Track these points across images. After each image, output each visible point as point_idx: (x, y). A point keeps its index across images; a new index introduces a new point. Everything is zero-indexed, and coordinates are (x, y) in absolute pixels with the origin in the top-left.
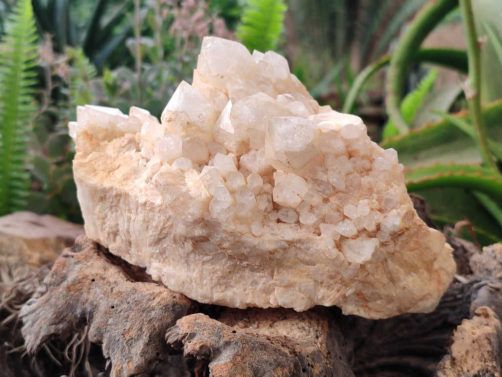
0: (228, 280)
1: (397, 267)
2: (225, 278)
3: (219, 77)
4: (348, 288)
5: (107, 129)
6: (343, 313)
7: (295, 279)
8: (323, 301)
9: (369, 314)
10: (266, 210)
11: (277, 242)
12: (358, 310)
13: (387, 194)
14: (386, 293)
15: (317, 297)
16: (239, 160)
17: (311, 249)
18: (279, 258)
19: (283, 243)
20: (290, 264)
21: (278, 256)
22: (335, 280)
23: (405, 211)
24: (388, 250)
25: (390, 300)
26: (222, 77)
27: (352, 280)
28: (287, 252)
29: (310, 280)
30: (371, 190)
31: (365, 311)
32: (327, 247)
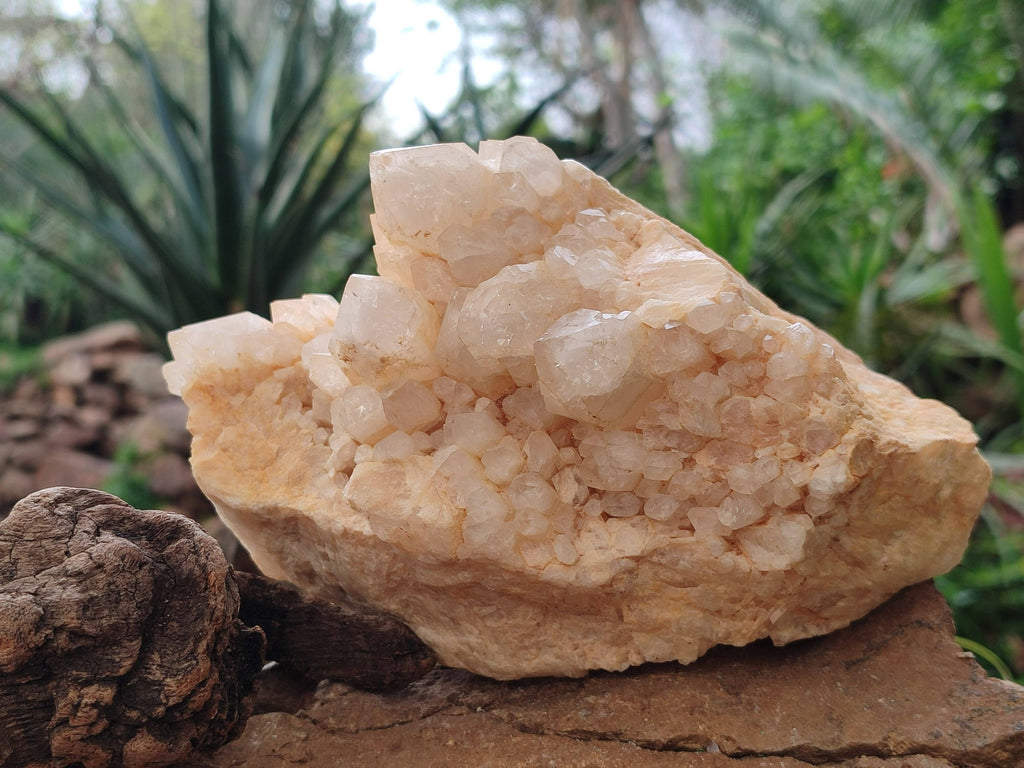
0: (539, 637)
1: (862, 541)
2: (533, 636)
3: (421, 235)
4: (772, 610)
5: (237, 370)
6: (775, 644)
7: (667, 615)
8: (730, 640)
9: (828, 627)
10: (576, 500)
11: (612, 564)
12: (805, 630)
13: (810, 423)
14: (853, 587)
15: (717, 635)
16: (500, 407)
17: (681, 562)
18: (623, 589)
19: (623, 563)
20: (647, 593)
21: (621, 587)
22: (743, 603)
23: (853, 447)
24: (836, 524)
25: (862, 592)
26: (426, 235)
27: (777, 597)
28: (637, 575)
29: (694, 611)
30: (774, 423)
31: (818, 626)
32: (711, 555)
